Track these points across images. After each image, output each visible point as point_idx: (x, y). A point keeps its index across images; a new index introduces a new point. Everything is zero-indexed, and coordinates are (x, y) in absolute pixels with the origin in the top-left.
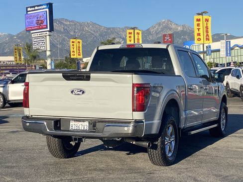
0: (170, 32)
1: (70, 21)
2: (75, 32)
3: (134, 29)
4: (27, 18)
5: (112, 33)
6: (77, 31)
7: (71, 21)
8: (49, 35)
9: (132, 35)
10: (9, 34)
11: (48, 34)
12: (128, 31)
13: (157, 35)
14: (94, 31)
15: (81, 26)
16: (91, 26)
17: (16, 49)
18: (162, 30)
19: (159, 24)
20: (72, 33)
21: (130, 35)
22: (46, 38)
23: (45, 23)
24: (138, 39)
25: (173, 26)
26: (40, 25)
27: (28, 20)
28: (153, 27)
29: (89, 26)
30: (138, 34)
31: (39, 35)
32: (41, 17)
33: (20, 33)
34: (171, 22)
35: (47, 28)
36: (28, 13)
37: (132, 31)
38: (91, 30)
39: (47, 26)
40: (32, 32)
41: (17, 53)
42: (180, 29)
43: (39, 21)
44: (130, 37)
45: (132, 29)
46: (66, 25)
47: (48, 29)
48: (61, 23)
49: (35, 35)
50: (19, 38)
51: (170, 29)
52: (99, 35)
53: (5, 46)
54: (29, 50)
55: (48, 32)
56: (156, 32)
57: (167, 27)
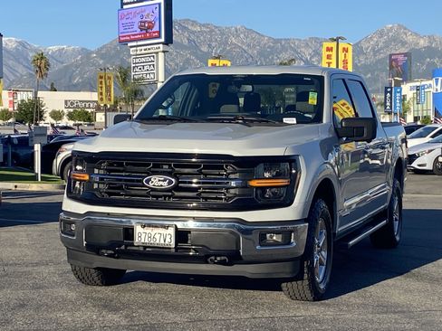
0: (404, 50)
1: (201, 25)
2: (209, 46)
3: (337, 40)
4: (121, 18)
5: (284, 49)
6: (213, 44)
7: (204, 25)
8: (164, 52)
9: (334, 54)
10: (83, 49)
11: (161, 49)
12: (326, 45)
13: (375, 55)
14: (249, 45)
15: (222, 34)
16: (242, 36)
17: (101, 77)
18: (387, 45)
19: (381, 34)
20: (205, 49)
21: (328, 53)
22: (157, 56)
23: (156, 28)
24: (345, 62)
25: (410, 38)
26: (146, 31)
27: (124, 21)
28: (368, 39)
29: (238, 36)
30: (345, 50)
31: (143, 52)
32: (148, 15)
33: (104, 46)
34: (405, 29)
35: (159, 37)
36: (125, 7)
37: (333, 45)
38: (243, 43)
39: (159, 32)
40: (130, 44)
41: (104, 86)
42: (423, 43)
43: (144, 22)
44: (329, 57)
45: (333, 40)
46: (193, 32)
47: (162, 40)
48: (185, 29)
49: (136, 49)
50: (102, 57)
51: (404, 43)
52: (259, 53)
53: (74, 71)
54: (124, 80)
55: (161, 46)
56: (373, 49)
57: (396, 40)
